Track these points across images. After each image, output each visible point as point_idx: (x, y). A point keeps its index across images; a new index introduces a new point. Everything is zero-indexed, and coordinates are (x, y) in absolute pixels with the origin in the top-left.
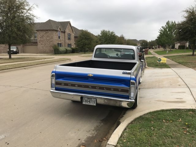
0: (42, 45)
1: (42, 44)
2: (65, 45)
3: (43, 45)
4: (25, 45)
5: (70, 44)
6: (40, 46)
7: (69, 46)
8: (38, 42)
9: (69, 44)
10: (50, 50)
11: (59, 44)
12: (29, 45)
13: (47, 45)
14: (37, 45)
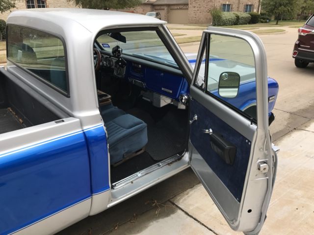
0: (194, 9)
1: (195, 7)
2: (238, 8)
3: (196, 9)
4: (171, 9)
5: (251, 5)
6: (191, 10)
7: (247, 9)
8: (189, 3)
9: (247, 5)
10: (206, 19)
11: (224, 5)
12: (177, 9)
13: (202, 8)
14: (188, 9)
